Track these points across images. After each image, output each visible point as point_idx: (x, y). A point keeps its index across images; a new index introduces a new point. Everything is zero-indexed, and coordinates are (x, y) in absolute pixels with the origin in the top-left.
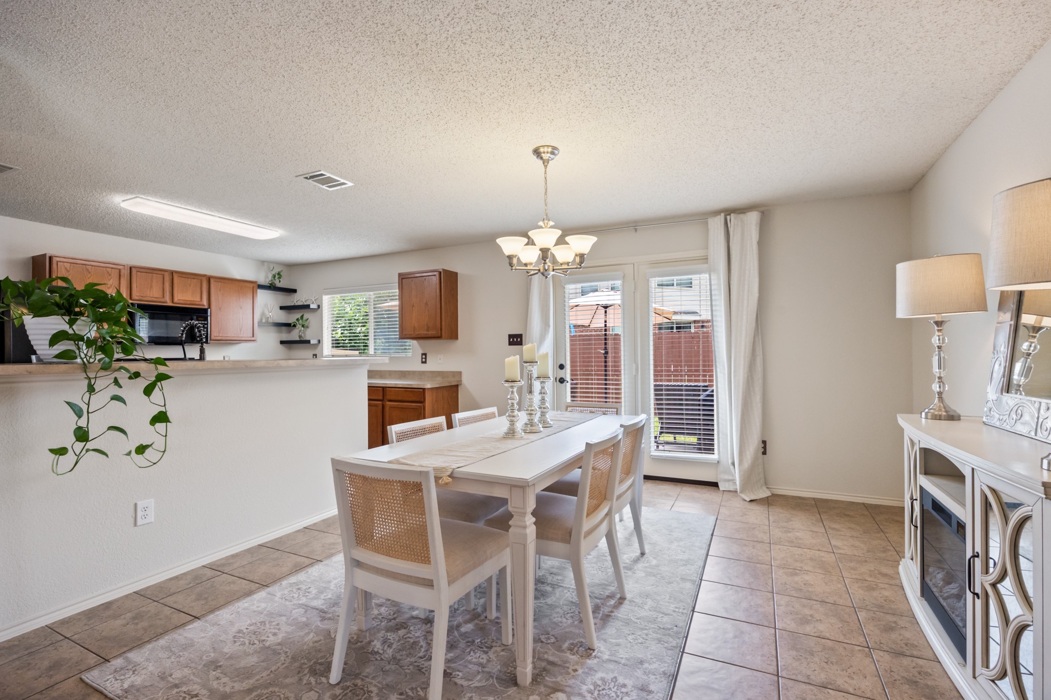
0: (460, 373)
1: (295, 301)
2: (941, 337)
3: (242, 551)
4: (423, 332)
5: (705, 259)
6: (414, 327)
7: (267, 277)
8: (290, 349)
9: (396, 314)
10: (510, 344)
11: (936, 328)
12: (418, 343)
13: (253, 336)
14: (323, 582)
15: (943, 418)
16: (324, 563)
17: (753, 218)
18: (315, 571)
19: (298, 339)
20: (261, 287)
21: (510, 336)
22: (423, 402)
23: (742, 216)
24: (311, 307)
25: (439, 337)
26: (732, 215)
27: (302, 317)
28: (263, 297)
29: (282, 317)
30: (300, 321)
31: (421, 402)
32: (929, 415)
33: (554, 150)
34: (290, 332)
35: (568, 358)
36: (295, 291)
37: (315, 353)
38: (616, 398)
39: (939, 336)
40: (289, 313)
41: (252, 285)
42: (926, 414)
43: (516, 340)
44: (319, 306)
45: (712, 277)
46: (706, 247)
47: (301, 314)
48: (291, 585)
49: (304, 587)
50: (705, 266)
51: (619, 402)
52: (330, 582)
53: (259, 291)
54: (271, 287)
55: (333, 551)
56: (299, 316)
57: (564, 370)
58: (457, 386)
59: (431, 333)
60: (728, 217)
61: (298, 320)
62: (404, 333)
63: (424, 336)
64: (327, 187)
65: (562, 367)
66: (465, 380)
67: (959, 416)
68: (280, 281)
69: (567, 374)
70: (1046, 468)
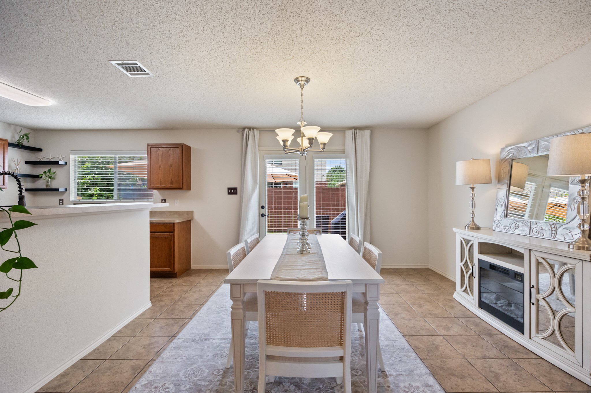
0: (192, 212)
1: (41, 158)
2: (473, 194)
3: (68, 369)
4: (168, 185)
5: (344, 152)
6: (161, 181)
7: (13, 137)
8: (34, 195)
9: (146, 171)
10: (229, 193)
11: (471, 190)
12: (159, 192)
13: (4, 184)
14: (172, 376)
15: (475, 229)
16: (158, 360)
17: (367, 133)
18: (156, 368)
19: (45, 188)
20: (11, 145)
21: (229, 189)
22: (173, 232)
23: (361, 131)
24: (60, 163)
25: (181, 188)
26: (357, 130)
27: (49, 171)
28: (12, 154)
29: (27, 170)
30: (48, 174)
31: (171, 232)
32: (469, 228)
33: (308, 80)
34: (34, 182)
35: (267, 202)
36: (40, 150)
37: (61, 198)
38: (295, 224)
39: (472, 193)
40: (34, 167)
41: (3, 143)
42: (468, 227)
43: (232, 191)
44: (66, 163)
45: (347, 161)
46: (344, 145)
47: (50, 168)
48: (146, 386)
49: (160, 385)
50: (344, 155)
51: (296, 227)
52: (177, 375)
53: (9, 148)
54: (18, 146)
55: (157, 350)
56: (46, 169)
57: (264, 209)
58: (190, 220)
59: (174, 186)
60: (356, 131)
61: (45, 172)
62: (152, 185)
63: (168, 187)
64: (130, 74)
65: (263, 207)
66: (196, 216)
67: (480, 227)
68: (28, 142)
69: (266, 211)
70: (572, 248)
